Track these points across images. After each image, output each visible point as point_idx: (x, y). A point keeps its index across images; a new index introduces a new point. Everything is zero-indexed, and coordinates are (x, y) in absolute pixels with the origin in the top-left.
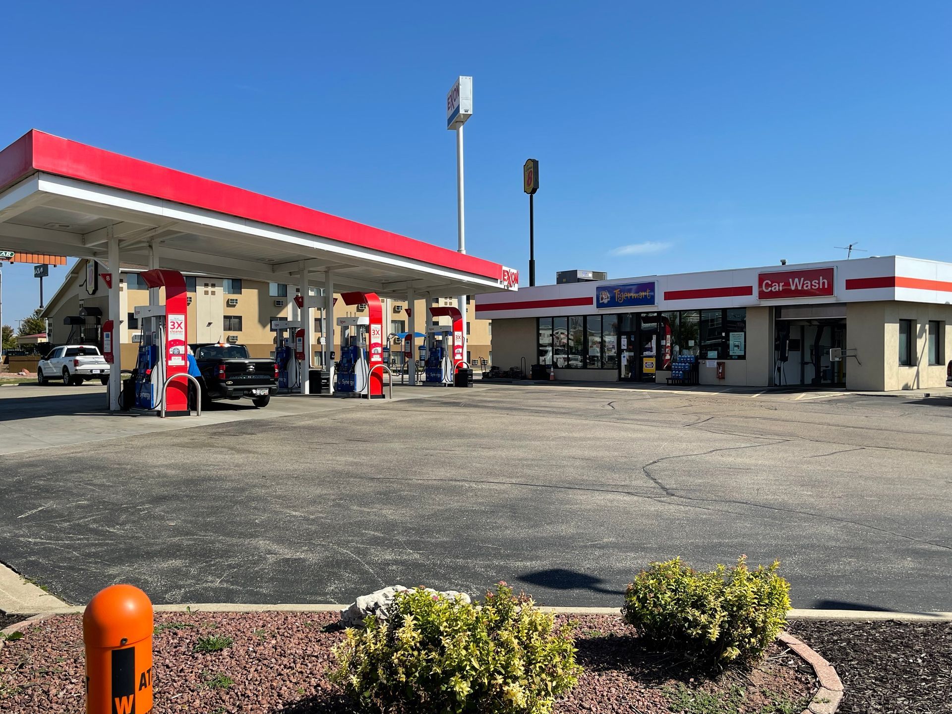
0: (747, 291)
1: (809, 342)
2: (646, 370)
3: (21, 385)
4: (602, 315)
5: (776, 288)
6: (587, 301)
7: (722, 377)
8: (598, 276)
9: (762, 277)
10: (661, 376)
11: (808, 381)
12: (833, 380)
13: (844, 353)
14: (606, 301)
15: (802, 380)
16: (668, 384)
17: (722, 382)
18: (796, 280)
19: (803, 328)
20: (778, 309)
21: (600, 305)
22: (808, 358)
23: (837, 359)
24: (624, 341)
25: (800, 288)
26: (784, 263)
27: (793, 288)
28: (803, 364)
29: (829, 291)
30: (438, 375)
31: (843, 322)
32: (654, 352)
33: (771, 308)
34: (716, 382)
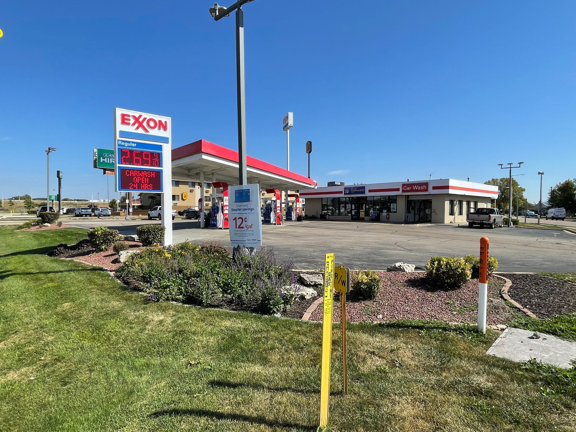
0: (398, 190)
1: (417, 207)
2: (361, 216)
3: (142, 220)
4: (345, 197)
5: (408, 189)
6: (341, 192)
7: (388, 218)
8: (342, 184)
9: (403, 185)
10: (366, 218)
11: (416, 220)
12: (424, 220)
13: (431, 211)
14: (347, 192)
15: (415, 220)
16: (369, 221)
17: (388, 221)
18: (415, 186)
19: (415, 202)
20: (408, 196)
21: (345, 194)
22: (416, 213)
23: (429, 213)
24: (353, 206)
25: (416, 189)
26: (408, 180)
27: (414, 189)
28: (415, 214)
29: (427, 190)
30: (291, 218)
31: (431, 201)
32: (364, 210)
33: (406, 195)
34: (387, 220)
